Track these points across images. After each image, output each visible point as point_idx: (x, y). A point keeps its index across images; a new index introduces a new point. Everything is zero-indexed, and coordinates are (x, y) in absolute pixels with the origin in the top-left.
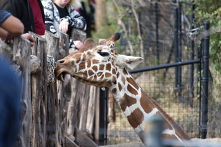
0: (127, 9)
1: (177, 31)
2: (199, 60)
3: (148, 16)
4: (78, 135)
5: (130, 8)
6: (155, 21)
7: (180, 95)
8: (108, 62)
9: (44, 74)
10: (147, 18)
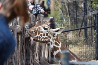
0: (63, 4)
1: (85, 13)
2: (94, 25)
3: (72, 6)
4: (41, 60)
5: (64, 3)
6: (75, 8)
7: (87, 41)
8: (47, 33)
9: (23, 33)
10: (72, 7)
